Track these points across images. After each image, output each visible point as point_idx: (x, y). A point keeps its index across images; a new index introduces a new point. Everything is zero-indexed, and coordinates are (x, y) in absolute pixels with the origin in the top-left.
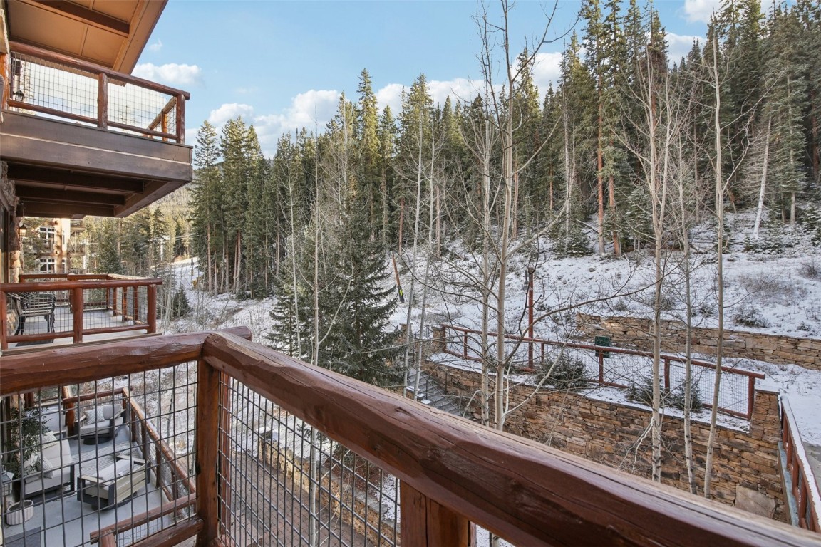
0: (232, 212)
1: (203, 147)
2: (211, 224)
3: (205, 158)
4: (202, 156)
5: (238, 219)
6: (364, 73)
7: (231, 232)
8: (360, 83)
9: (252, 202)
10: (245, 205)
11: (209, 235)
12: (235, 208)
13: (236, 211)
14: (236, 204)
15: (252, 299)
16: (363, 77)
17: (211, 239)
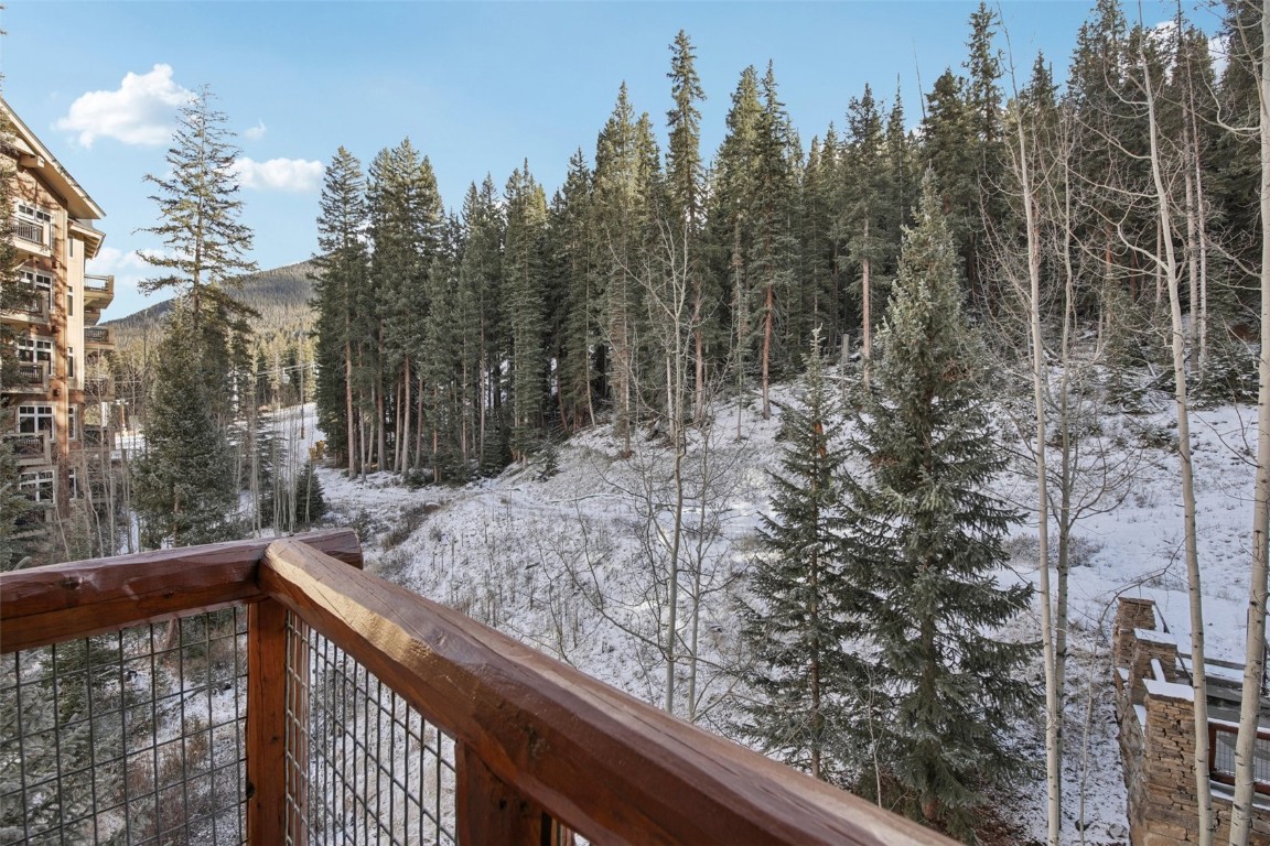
0: (394, 319)
1: (337, 198)
2: (353, 344)
3: (342, 218)
4: (337, 214)
5: (410, 333)
6: (681, 40)
7: (394, 357)
8: (675, 59)
9: (438, 301)
10: (423, 308)
11: (349, 363)
12: (400, 313)
13: (402, 318)
14: (405, 305)
15: (437, 485)
16: (678, 47)
17: (353, 371)
